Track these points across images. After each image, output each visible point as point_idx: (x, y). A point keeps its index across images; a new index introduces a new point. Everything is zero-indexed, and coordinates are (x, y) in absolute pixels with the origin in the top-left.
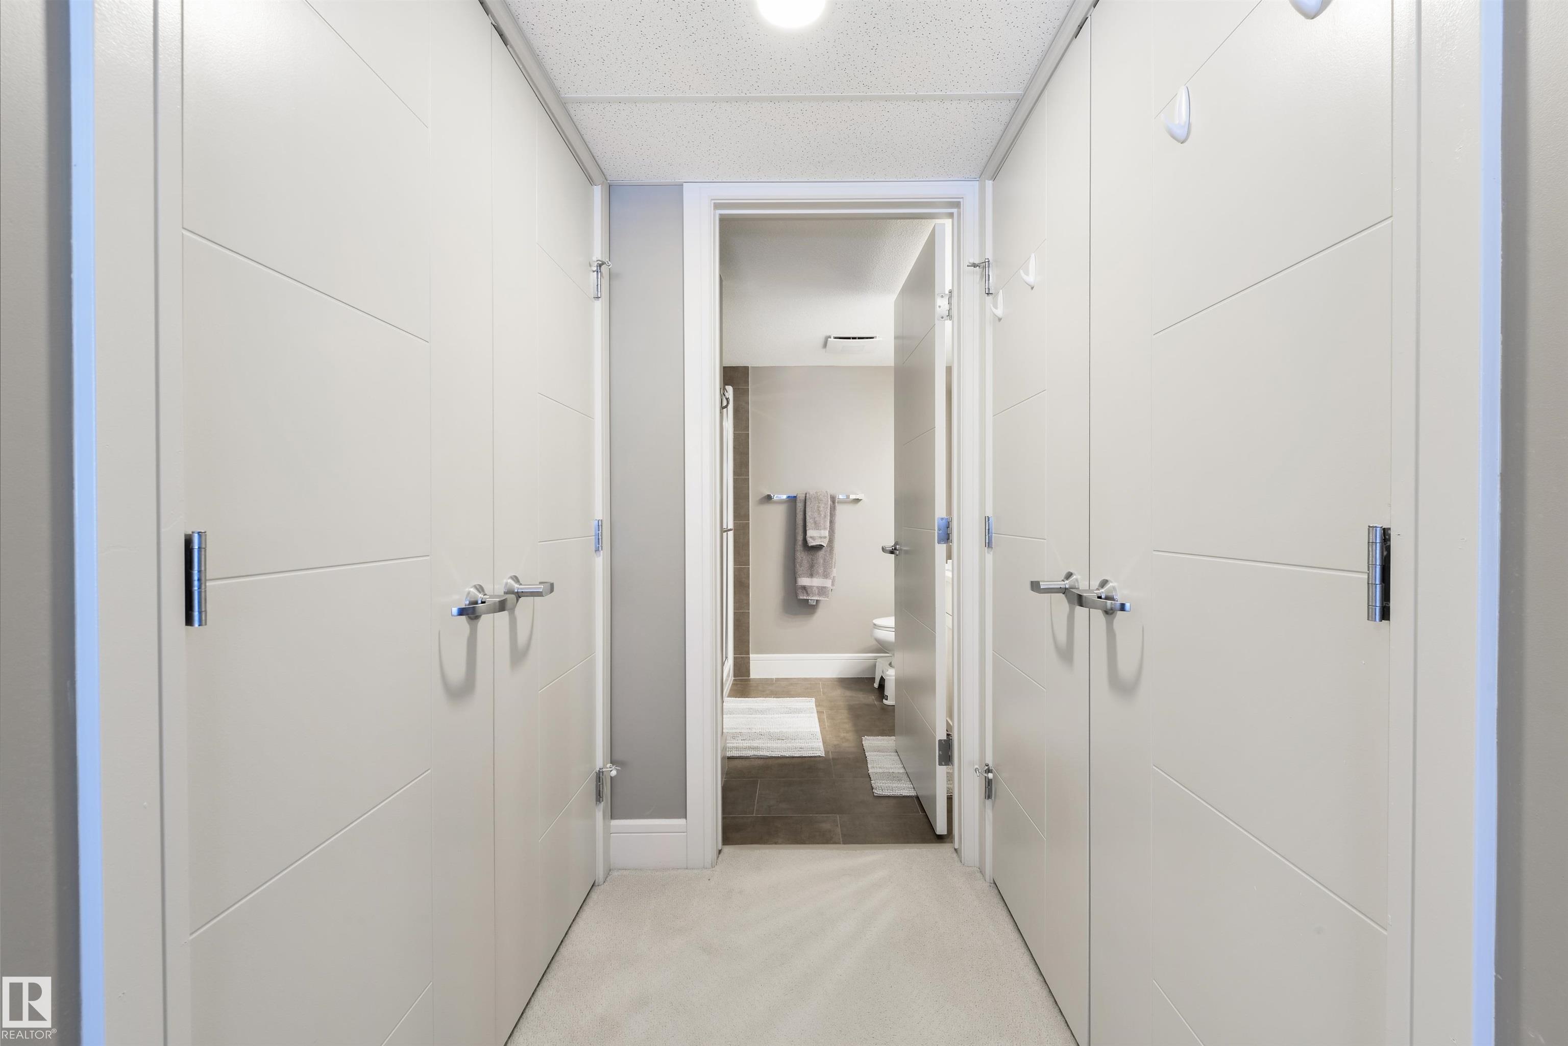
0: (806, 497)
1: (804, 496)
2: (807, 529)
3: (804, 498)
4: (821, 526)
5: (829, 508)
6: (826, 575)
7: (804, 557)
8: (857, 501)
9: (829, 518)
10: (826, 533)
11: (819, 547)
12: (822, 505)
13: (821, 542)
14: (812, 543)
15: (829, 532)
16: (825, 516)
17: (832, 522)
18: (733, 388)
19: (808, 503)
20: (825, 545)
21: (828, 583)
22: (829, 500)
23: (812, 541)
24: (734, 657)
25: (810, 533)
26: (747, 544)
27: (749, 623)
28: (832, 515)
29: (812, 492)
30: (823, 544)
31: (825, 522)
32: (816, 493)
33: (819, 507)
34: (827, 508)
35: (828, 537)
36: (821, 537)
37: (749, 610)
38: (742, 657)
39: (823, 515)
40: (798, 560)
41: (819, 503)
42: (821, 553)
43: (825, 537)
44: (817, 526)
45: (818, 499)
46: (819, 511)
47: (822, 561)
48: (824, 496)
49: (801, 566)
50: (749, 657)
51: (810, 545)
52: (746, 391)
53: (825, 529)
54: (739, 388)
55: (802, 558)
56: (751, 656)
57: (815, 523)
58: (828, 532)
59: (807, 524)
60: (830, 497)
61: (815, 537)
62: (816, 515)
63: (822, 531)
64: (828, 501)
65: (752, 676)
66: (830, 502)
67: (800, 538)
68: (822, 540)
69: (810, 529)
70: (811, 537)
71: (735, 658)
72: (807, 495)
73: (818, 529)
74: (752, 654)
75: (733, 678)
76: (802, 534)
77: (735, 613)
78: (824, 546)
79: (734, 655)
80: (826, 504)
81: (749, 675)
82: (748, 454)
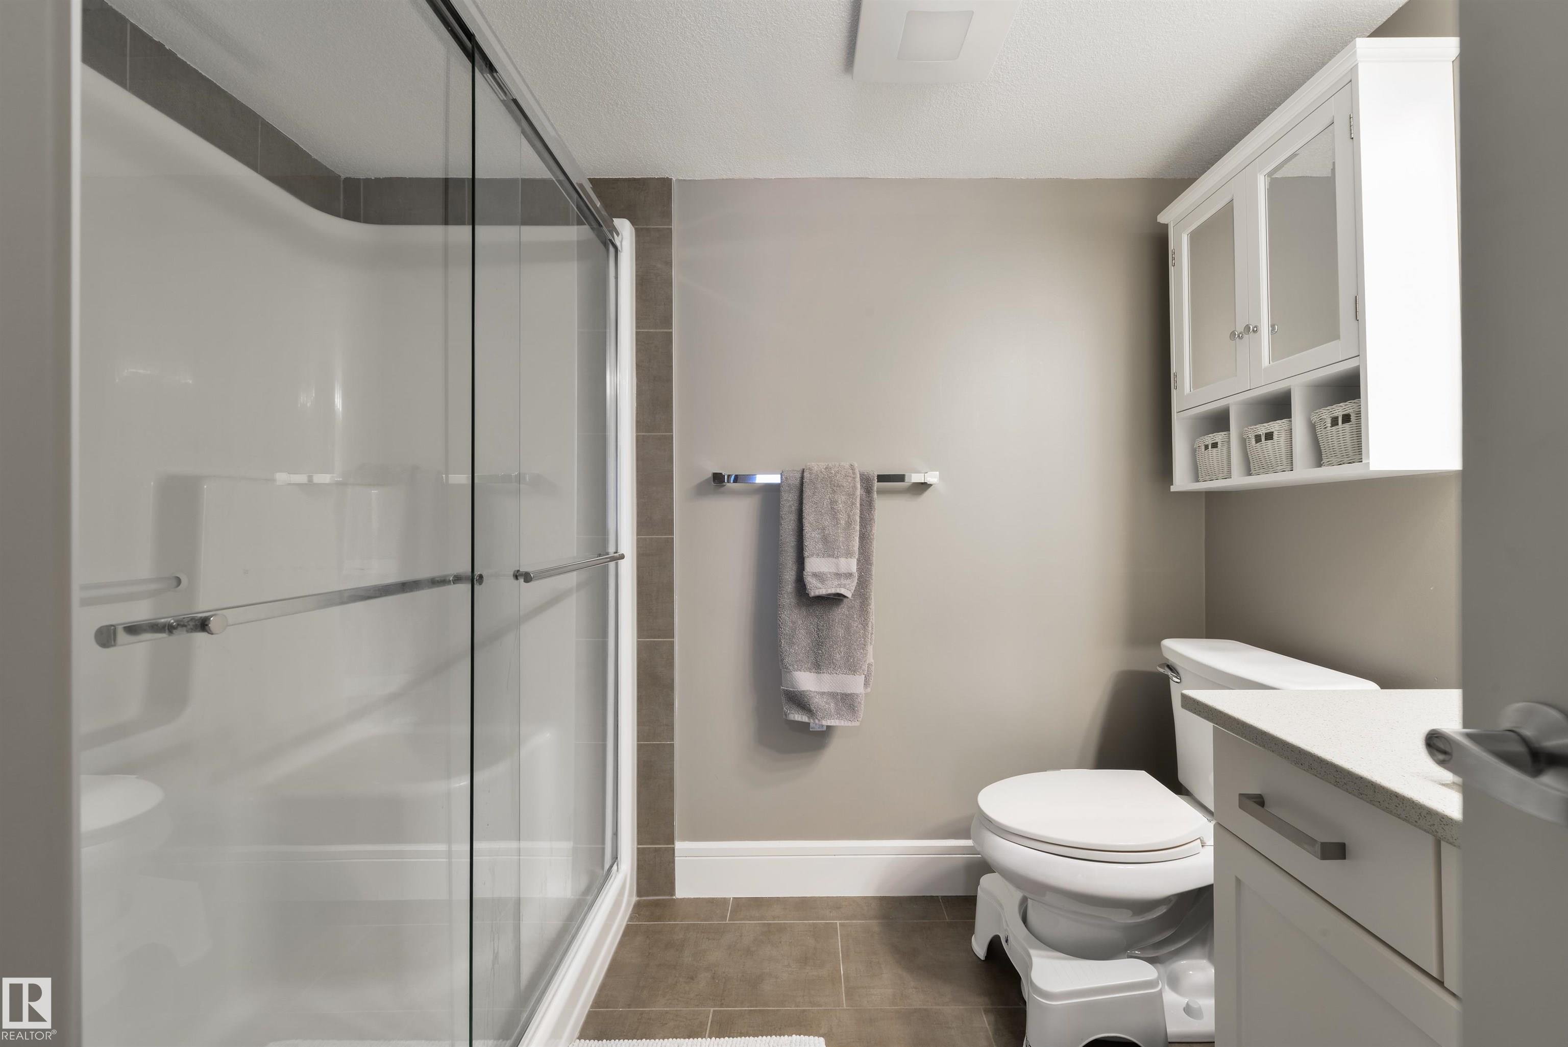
0: (802, 478)
1: (798, 475)
2: (806, 554)
3: (798, 482)
4: (839, 547)
5: (858, 505)
6: (852, 667)
7: (800, 622)
8: (923, 487)
9: (858, 528)
10: (851, 565)
11: (836, 599)
12: (841, 498)
13: (840, 586)
14: (817, 588)
15: (859, 560)
16: (849, 524)
17: (865, 538)
18: (637, 230)
19: (807, 493)
20: (849, 594)
21: (855, 684)
22: (859, 486)
23: (819, 585)
24: (638, 849)
25: (815, 564)
26: (668, 588)
27: (672, 770)
28: (866, 521)
29: (817, 466)
30: (843, 591)
31: (848, 538)
32: (826, 468)
33: (833, 502)
34: (853, 504)
35: (856, 575)
36: (838, 575)
37: (672, 739)
38: (656, 850)
39: (843, 522)
40: (786, 630)
41: (834, 492)
42: (840, 613)
43: (849, 575)
44: (830, 549)
45: (831, 482)
46: (834, 514)
47: (841, 632)
48: (846, 476)
49: (792, 644)
50: (673, 849)
51: (812, 594)
52: (665, 237)
53: (849, 554)
54: (648, 230)
55: (794, 623)
56: (679, 845)
57: (825, 540)
58: (856, 560)
59: (806, 543)
60: (861, 480)
61: (824, 574)
62: (827, 521)
63: (842, 560)
64: (854, 487)
65: (681, 892)
66: (859, 492)
67: (789, 576)
68: (843, 581)
69: (812, 555)
70: (815, 575)
71: (641, 853)
72: (805, 474)
73: (833, 556)
74: (684, 839)
75: (635, 899)
76: (795, 568)
77: (641, 749)
78: (845, 597)
79: (638, 844)
80: (851, 495)
81: (672, 891)
82: (670, 380)
